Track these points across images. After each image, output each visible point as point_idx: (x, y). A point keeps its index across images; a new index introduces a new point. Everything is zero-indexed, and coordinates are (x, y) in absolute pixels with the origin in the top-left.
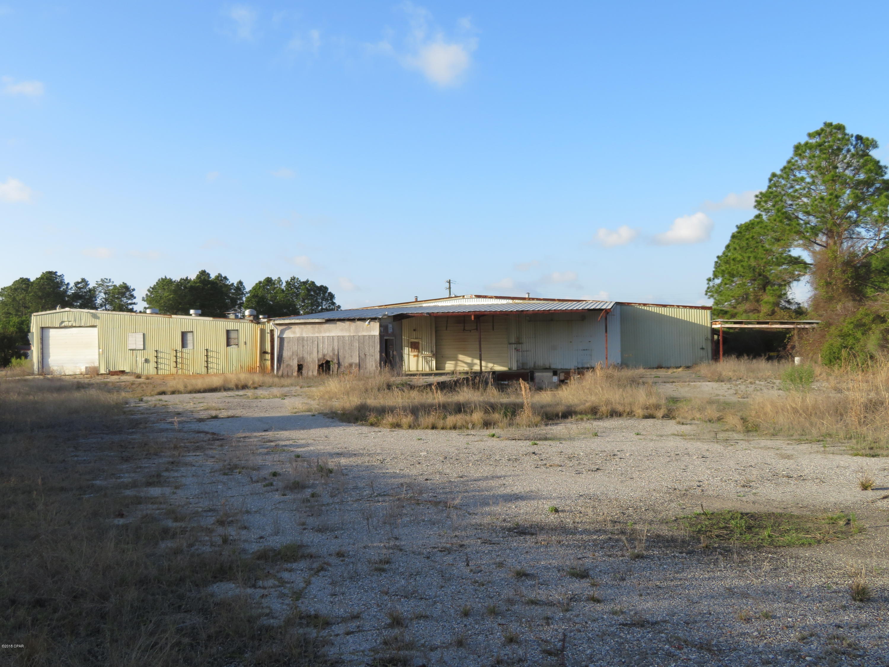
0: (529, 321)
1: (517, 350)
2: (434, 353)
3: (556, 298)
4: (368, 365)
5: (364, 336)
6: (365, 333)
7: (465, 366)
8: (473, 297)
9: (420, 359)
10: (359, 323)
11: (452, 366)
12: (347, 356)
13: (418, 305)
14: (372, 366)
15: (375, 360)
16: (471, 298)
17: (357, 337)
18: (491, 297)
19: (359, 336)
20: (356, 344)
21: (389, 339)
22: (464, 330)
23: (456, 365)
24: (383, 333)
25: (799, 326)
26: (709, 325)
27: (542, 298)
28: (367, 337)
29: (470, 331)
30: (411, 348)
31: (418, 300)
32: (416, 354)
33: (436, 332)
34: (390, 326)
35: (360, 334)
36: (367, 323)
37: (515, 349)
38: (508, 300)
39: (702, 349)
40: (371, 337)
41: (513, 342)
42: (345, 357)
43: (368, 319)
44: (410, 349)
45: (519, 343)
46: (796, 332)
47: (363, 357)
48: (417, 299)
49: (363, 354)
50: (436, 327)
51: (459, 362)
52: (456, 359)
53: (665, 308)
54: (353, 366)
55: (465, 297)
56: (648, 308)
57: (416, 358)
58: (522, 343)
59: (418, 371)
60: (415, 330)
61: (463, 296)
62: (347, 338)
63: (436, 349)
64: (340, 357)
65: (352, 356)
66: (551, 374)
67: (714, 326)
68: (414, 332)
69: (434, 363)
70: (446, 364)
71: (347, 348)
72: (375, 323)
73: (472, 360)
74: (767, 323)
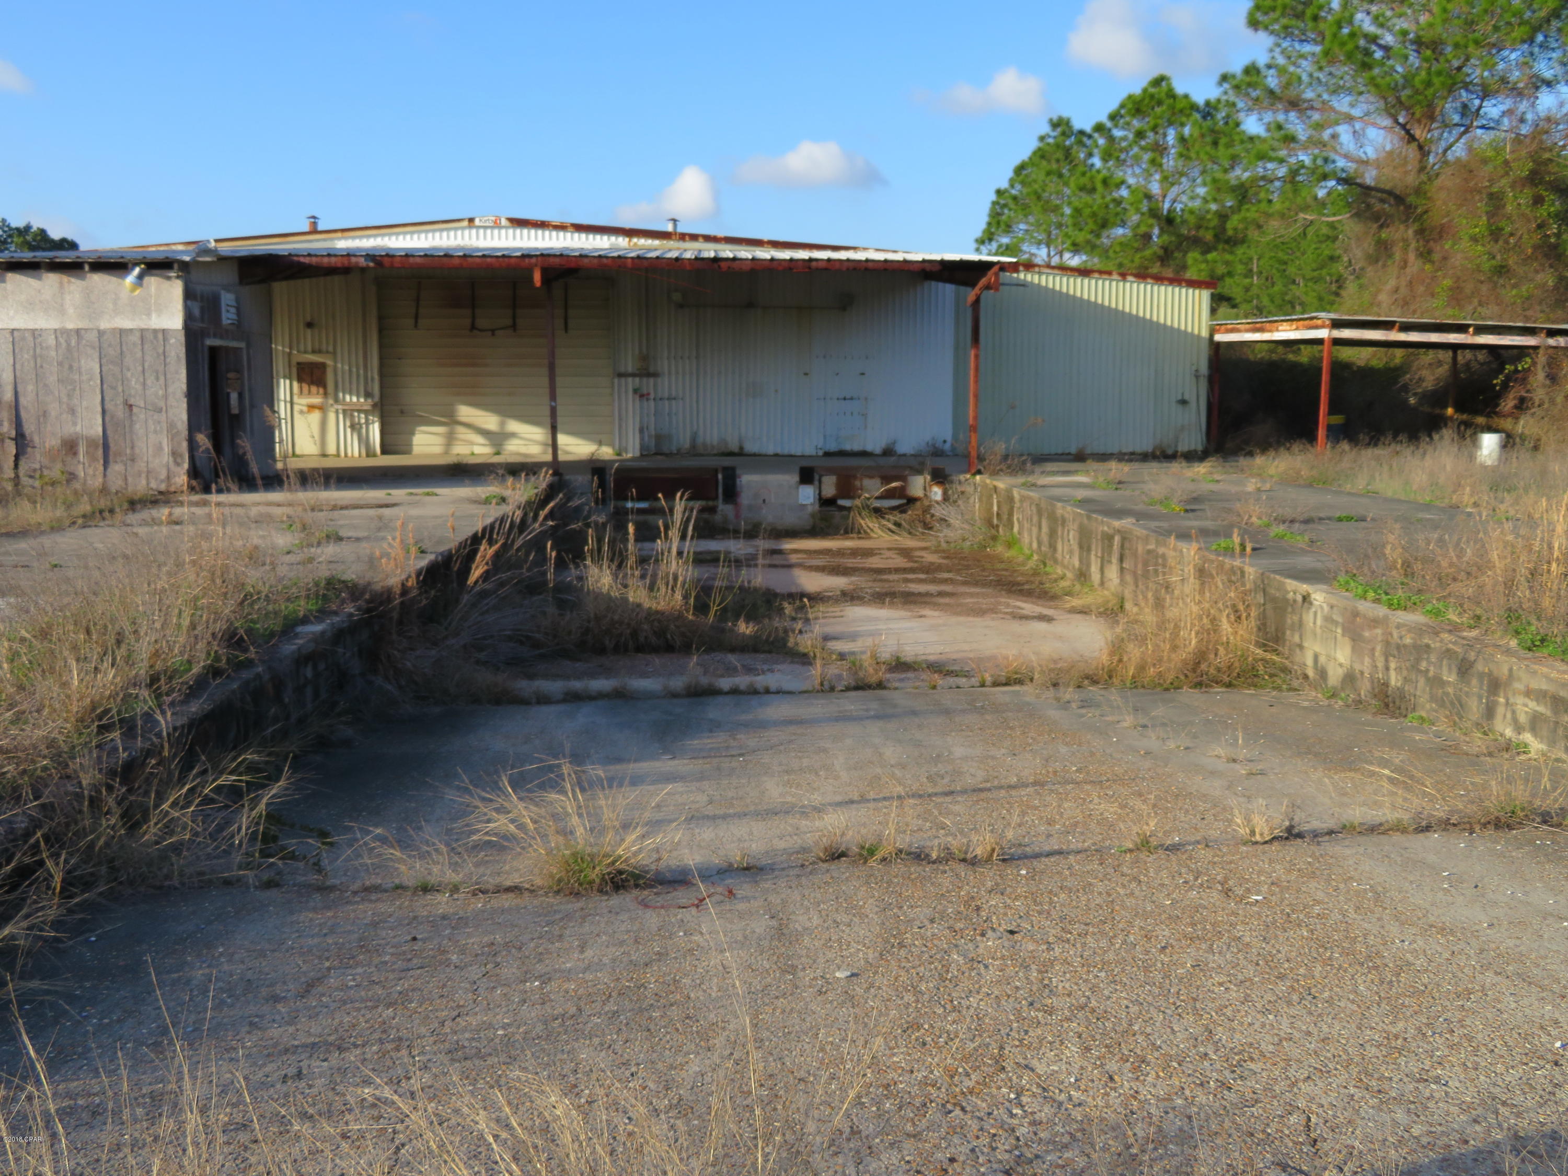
0: (681, 306)
1: (642, 395)
2: (377, 399)
3: (766, 238)
4: (141, 446)
5: (122, 332)
6: (125, 323)
7: (480, 439)
8: (504, 222)
9: (332, 416)
10: (97, 279)
11: (439, 440)
12: (54, 409)
13: (318, 244)
14: (159, 448)
15: (171, 426)
16: (497, 225)
17: (93, 336)
18: (561, 227)
19: (101, 333)
20: (90, 365)
21: (227, 349)
22: (473, 327)
23: (450, 439)
24: (198, 325)
25: (1551, 342)
26: (1205, 333)
27: (721, 234)
28: (135, 338)
29: (493, 332)
30: (300, 380)
31: (320, 228)
32: (317, 400)
33: (381, 331)
34: (227, 299)
35: (104, 325)
36: (130, 279)
37: (635, 391)
38: (613, 238)
39: (1183, 402)
40: (150, 336)
41: (630, 370)
42: (45, 414)
43: (136, 264)
44: (295, 384)
45: (649, 375)
46: (1542, 359)
47: (120, 412)
48: (314, 224)
49: (120, 401)
50: (381, 318)
51: (460, 429)
52: (452, 421)
53: (1086, 281)
54: (82, 450)
55: (477, 222)
56: (1036, 278)
57: (316, 416)
58: (655, 375)
59: (324, 455)
60: (309, 325)
61: (471, 220)
62: (51, 341)
63: (382, 387)
64: (23, 414)
65: (72, 411)
66: (796, 478)
67: (1218, 338)
68: (309, 331)
69: (375, 431)
70: (413, 434)
71: (52, 379)
72: (166, 284)
73: (502, 424)
74: (1462, 329)
